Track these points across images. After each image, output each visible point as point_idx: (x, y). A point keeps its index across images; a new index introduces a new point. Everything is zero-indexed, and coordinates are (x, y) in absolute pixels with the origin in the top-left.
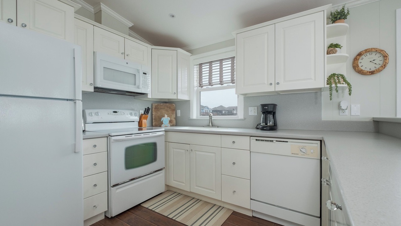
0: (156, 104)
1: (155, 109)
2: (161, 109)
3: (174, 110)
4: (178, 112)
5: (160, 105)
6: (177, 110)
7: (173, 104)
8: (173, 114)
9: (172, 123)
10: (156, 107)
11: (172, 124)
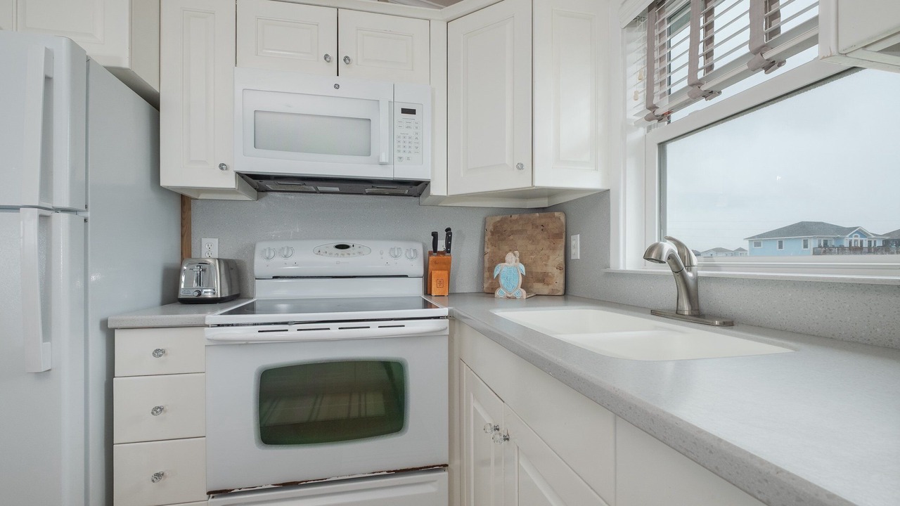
0: (498, 218)
1: (493, 233)
2: (513, 233)
3: (562, 236)
4: (573, 243)
5: (511, 221)
6: (572, 237)
7: (557, 214)
8: (554, 249)
9: (548, 285)
10: (495, 227)
11: (551, 287)
